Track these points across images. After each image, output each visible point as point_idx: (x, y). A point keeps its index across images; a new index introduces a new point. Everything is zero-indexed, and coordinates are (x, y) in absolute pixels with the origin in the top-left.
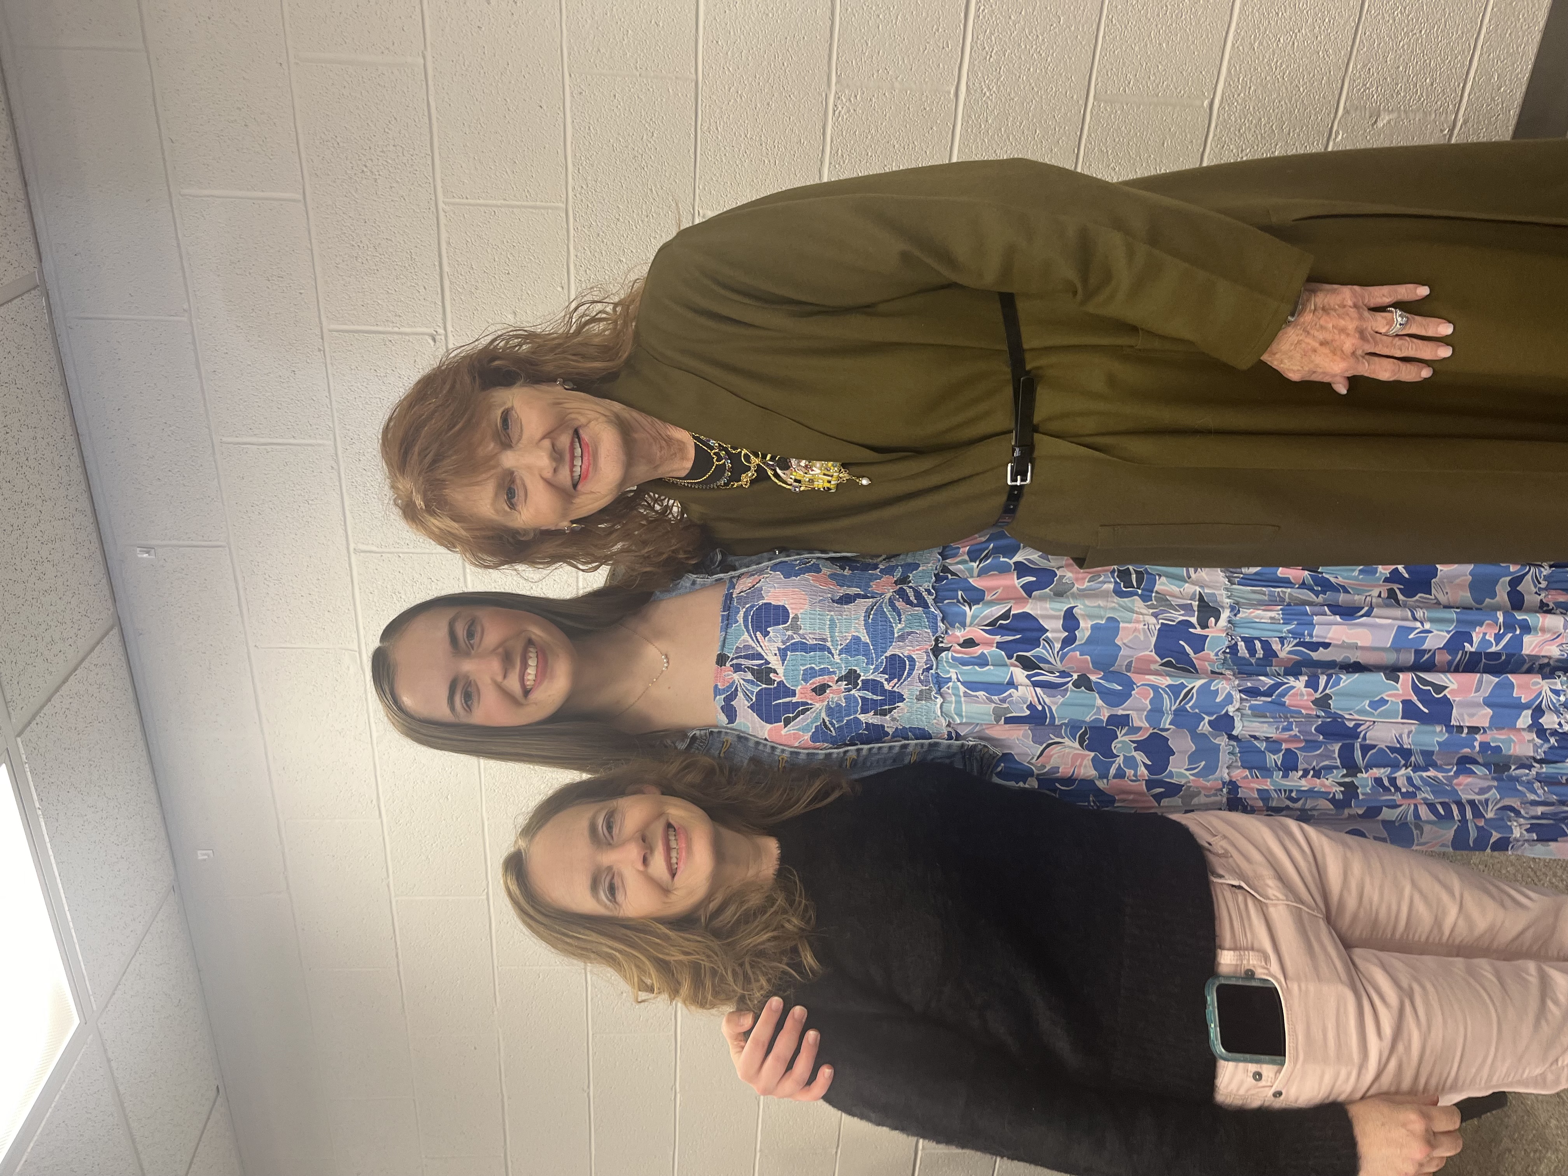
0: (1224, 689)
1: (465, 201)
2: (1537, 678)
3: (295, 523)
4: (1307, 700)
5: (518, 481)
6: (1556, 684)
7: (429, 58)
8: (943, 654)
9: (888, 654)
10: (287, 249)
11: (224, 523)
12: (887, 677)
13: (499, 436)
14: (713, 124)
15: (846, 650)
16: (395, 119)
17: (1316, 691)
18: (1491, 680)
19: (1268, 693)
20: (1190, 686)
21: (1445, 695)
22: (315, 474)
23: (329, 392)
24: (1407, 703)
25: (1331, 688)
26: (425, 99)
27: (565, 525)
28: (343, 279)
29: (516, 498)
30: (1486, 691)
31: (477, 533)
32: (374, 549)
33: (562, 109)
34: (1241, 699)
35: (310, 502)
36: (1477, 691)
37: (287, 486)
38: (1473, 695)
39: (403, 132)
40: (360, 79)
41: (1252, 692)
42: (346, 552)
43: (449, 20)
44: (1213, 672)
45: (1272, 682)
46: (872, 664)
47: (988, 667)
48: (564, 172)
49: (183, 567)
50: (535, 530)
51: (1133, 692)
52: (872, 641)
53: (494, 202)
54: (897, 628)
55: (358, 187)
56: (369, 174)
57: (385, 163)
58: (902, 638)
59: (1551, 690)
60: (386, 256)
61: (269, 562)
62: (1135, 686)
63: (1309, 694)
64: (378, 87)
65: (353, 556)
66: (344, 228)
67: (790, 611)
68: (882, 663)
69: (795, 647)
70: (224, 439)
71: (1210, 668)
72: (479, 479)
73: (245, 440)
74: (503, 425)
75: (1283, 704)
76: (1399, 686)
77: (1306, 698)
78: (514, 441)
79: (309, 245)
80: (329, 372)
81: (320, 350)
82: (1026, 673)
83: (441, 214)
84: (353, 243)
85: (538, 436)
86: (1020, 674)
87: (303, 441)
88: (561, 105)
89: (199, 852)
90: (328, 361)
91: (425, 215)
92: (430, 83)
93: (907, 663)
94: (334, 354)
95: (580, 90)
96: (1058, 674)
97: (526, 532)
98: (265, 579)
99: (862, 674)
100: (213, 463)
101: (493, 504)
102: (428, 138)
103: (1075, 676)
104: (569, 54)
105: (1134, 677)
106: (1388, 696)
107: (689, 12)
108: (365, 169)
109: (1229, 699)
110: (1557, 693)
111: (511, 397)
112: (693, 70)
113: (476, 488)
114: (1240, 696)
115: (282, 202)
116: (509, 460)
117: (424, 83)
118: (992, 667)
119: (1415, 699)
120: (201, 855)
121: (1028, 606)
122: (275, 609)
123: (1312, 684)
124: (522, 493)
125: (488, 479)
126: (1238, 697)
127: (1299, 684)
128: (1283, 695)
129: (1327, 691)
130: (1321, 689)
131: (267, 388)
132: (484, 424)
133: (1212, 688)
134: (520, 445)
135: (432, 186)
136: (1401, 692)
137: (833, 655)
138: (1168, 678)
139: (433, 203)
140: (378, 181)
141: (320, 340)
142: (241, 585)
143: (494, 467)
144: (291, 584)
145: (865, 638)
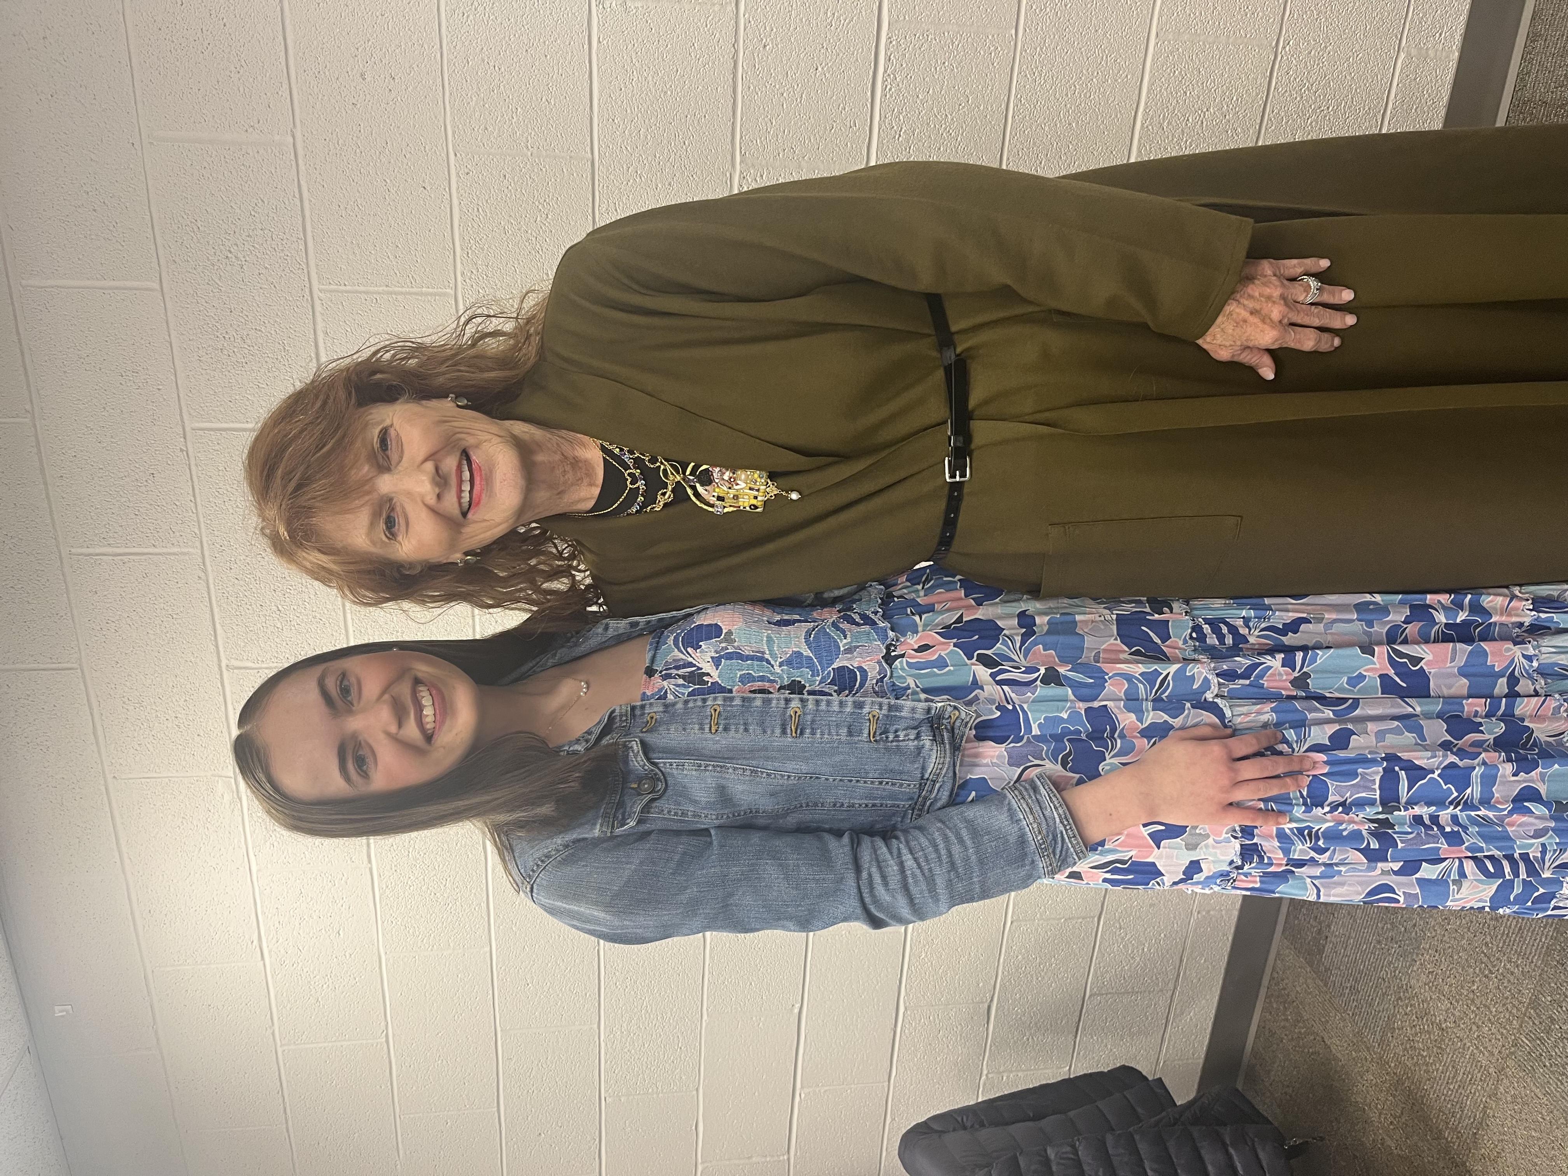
0: (1201, 673)
1: (342, 288)
2: (1510, 645)
3: (157, 640)
4: (1286, 680)
5: (398, 509)
6: (1527, 649)
7: (298, 135)
8: (897, 662)
9: (835, 666)
10: (142, 342)
11: (76, 642)
12: (836, 688)
13: (376, 457)
14: (612, 205)
15: (789, 662)
16: (262, 201)
17: (1294, 670)
18: (1463, 649)
19: (1246, 675)
20: (1165, 673)
21: (1421, 667)
22: (179, 585)
23: (194, 496)
24: (1383, 677)
25: (1307, 667)
26: (296, 180)
27: (457, 557)
28: (207, 374)
29: (397, 527)
30: (1461, 661)
31: (352, 567)
32: (250, 664)
33: (447, 189)
34: (1219, 684)
35: (175, 616)
36: (1453, 660)
37: (148, 600)
38: (1448, 665)
39: (271, 214)
40: (222, 159)
41: (1229, 675)
42: (217, 669)
43: (320, 96)
44: (1184, 659)
45: (1250, 662)
46: (818, 675)
47: (947, 669)
48: (451, 257)
49: (28, 693)
50: (420, 563)
51: (1106, 684)
52: (815, 655)
53: (376, 289)
54: (843, 643)
55: (222, 274)
56: (233, 260)
57: (252, 248)
58: (849, 651)
59: (1523, 655)
60: (256, 347)
61: (128, 684)
62: (1106, 677)
63: (1287, 674)
64: (242, 167)
65: (226, 674)
66: (206, 318)
67: (723, 627)
68: (829, 673)
69: (729, 657)
70: (73, 550)
71: (1181, 656)
72: (353, 506)
73: (98, 550)
74: (381, 447)
75: (1262, 686)
76: (1375, 659)
77: (1285, 677)
78: (394, 462)
79: (167, 337)
80: (194, 473)
81: (182, 450)
82: (990, 671)
83: (317, 302)
84: (218, 334)
85: (421, 458)
86: (983, 673)
87: (165, 550)
88: (447, 185)
89: (57, 1008)
90: (193, 463)
91: (298, 303)
92: (300, 162)
93: (858, 673)
94: (199, 455)
95: (466, 171)
96: (1024, 669)
97: (412, 565)
98: (124, 703)
99: (807, 685)
100: (61, 577)
101: (369, 534)
102: (300, 222)
103: (1043, 671)
104: (454, 133)
105: (1105, 667)
106: (1365, 671)
107: (582, 90)
108: (229, 255)
109: (1206, 682)
110: (1529, 658)
111: (391, 414)
112: (588, 149)
113: (347, 516)
114: (1218, 682)
115: (135, 292)
116: (386, 484)
117: (294, 163)
118: (952, 668)
119: (1391, 672)
120: (59, 1012)
121: (980, 611)
122: (136, 735)
123: (1289, 663)
124: (402, 522)
125: (362, 506)
126: (1216, 681)
127: (1275, 662)
128: (1261, 676)
129: (1305, 670)
130: (1298, 668)
131: (121, 493)
132: (358, 444)
133: (1188, 674)
134: (400, 468)
135: (305, 271)
136: (1378, 666)
137: (773, 666)
138: (1140, 665)
139: (307, 290)
140: (244, 267)
141: (182, 440)
142: (95, 712)
143: (368, 493)
144: (154, 707)
145: (807, 652)
